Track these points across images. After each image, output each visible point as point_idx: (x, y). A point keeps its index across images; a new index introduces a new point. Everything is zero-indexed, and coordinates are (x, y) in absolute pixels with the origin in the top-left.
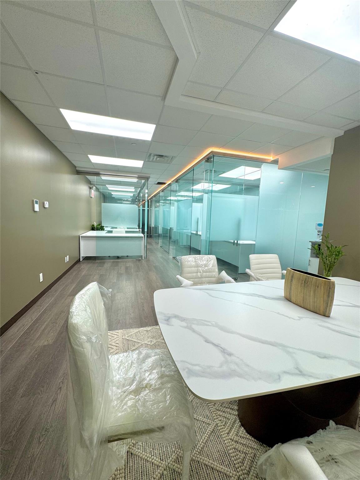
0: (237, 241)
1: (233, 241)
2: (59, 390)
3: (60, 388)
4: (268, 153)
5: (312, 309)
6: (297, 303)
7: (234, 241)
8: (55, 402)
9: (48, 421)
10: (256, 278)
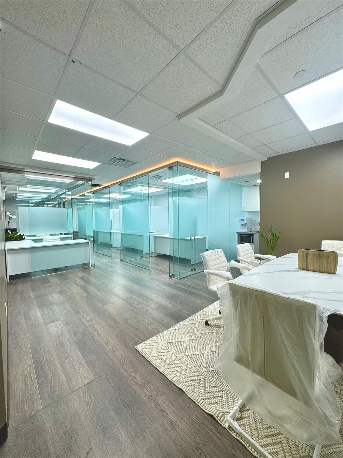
0: (194, 237)
1: (189, 238)
2: (163, 412)
3: (162, 410)
4: (211, 166)
5: (326, 271)
6: (314, 270)
7: (191, 238)
8: (173, 424)
9: (189, 442)
10: (250, 262)
